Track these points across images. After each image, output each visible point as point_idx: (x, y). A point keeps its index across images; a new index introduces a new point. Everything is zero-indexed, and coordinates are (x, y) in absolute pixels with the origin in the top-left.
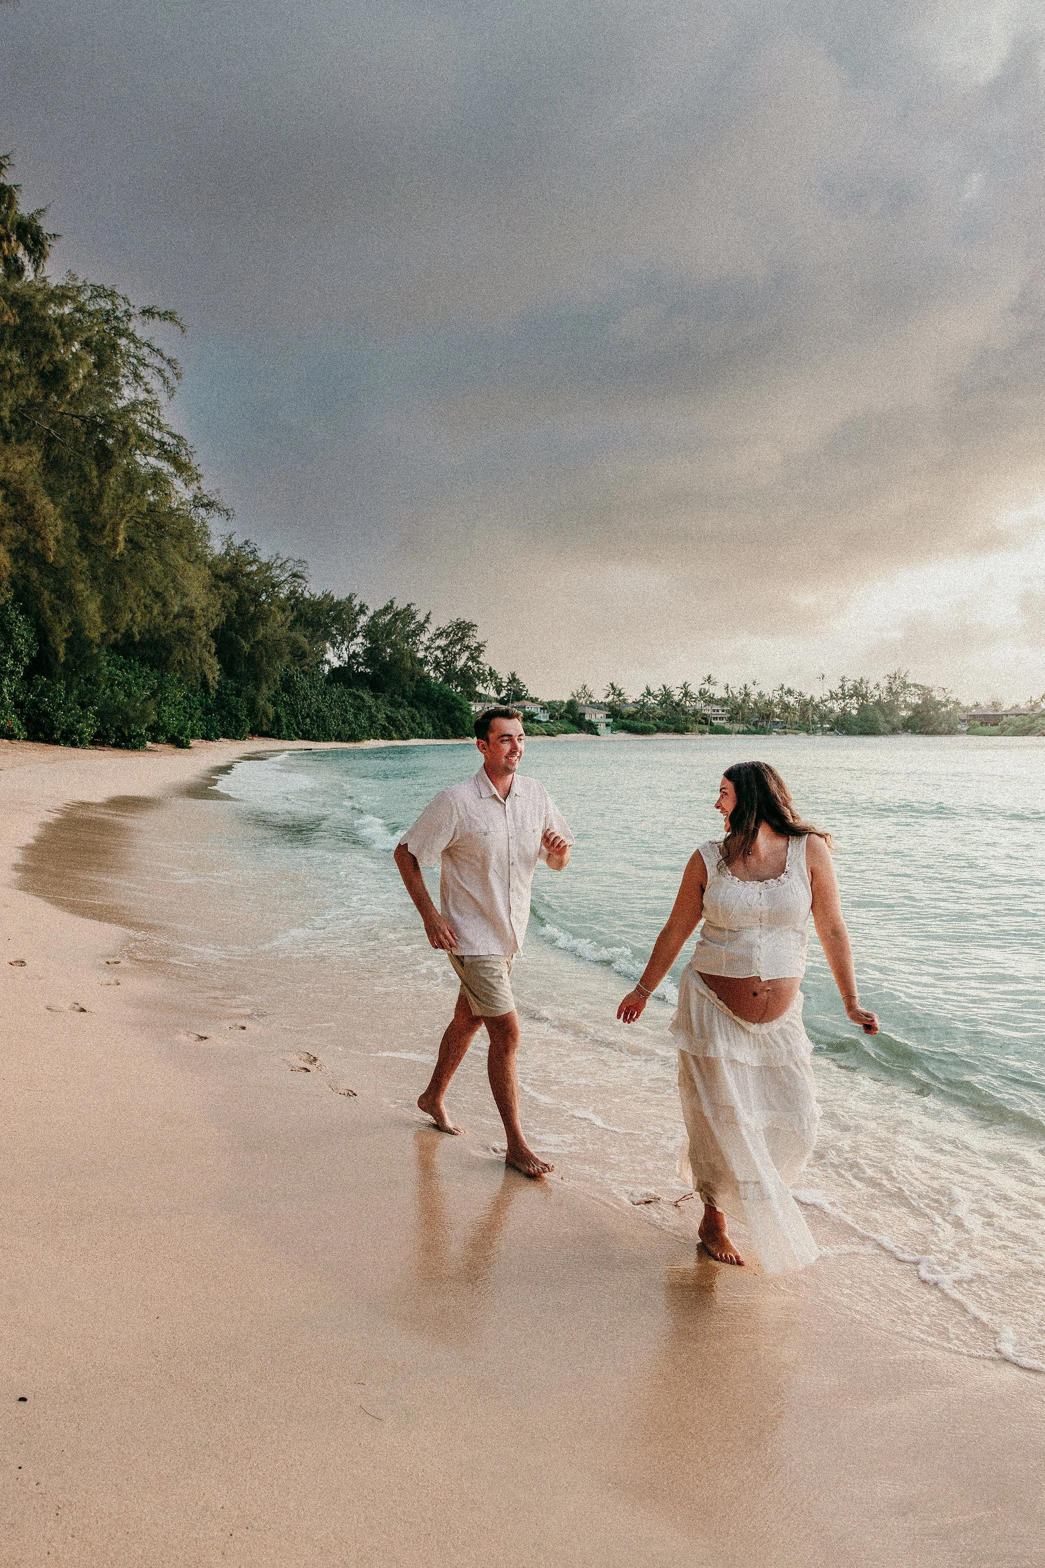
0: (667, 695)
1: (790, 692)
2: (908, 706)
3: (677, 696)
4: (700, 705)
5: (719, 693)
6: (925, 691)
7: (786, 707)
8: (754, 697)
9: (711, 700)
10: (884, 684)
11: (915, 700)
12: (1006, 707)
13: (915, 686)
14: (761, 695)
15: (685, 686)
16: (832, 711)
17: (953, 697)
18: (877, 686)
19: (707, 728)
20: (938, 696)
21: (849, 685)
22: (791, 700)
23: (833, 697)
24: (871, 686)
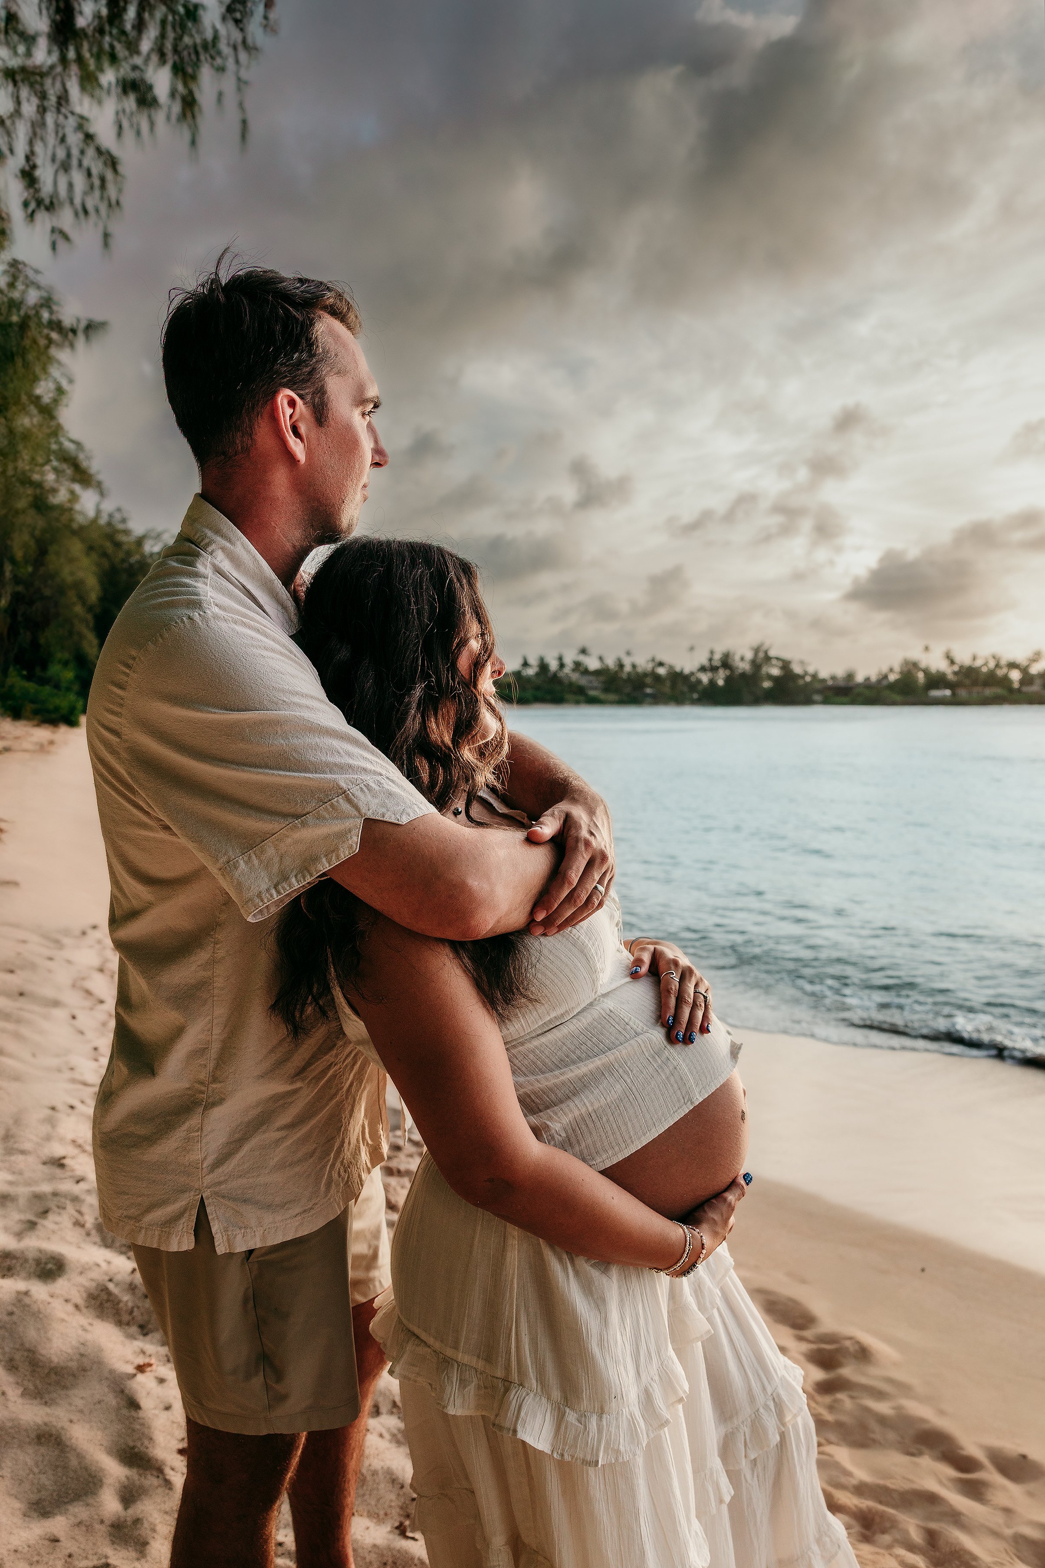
0: (543, 667)
1: (661, 664)
2: (770, 677)
3: (553, 665)
4: (575, 677)
5: (593, 664)
6: (786, 665)
7: (657, 678)
8: (628, 668)
9: (586, 672)
10: (749, 655)
11: (775, 672)
12: (860, 678)
13: (777, 659)
14: (634, 666)
15: (560, 659)
16: (699, 682)
17: (811, 670)
18: (742, 659)
19: (582, 698)
20: (797, 669)
21: (717, 657)
22: (662, 671)
23: (703, 669)
24: (737, 658)
